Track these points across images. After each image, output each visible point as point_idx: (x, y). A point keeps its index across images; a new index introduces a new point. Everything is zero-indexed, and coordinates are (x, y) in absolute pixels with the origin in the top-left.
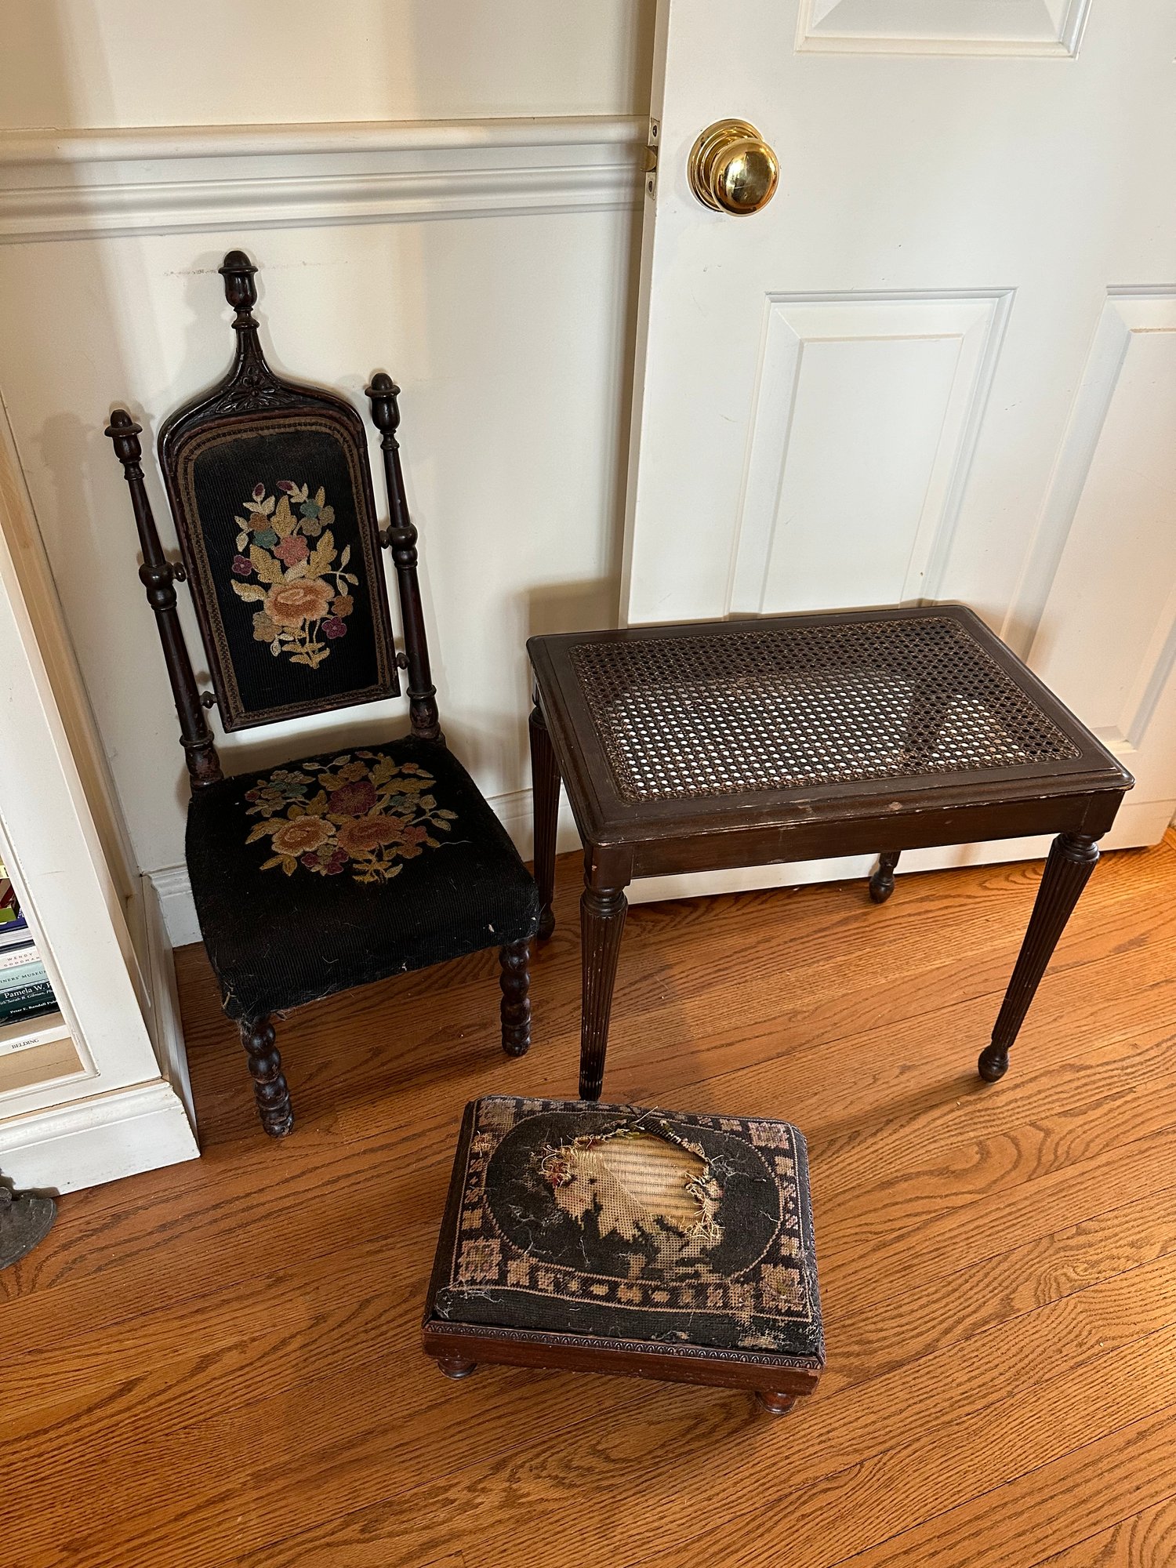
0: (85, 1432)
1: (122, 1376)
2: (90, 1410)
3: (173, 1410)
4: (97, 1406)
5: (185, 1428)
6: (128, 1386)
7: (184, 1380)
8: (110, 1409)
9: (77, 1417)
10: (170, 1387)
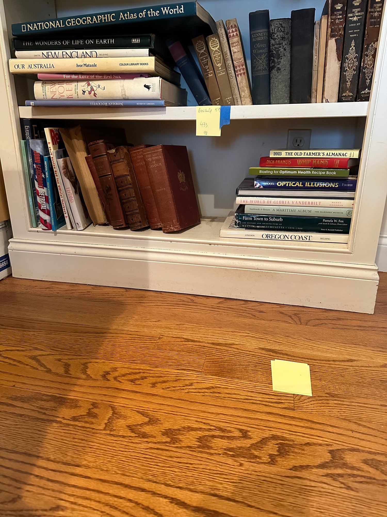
0: (332, 365)
1: (348, 357)
2: (334, 361)
3: (374, 373)
4: (337, 361)
5: (381, 380)
6: (351, 361)
7: (378, 367)
8: (343, 363)
9: (329, 361)
10: (371, 367)
